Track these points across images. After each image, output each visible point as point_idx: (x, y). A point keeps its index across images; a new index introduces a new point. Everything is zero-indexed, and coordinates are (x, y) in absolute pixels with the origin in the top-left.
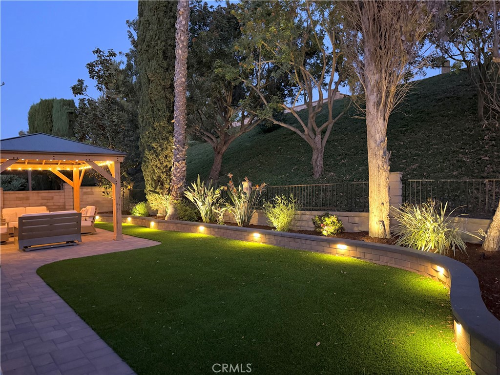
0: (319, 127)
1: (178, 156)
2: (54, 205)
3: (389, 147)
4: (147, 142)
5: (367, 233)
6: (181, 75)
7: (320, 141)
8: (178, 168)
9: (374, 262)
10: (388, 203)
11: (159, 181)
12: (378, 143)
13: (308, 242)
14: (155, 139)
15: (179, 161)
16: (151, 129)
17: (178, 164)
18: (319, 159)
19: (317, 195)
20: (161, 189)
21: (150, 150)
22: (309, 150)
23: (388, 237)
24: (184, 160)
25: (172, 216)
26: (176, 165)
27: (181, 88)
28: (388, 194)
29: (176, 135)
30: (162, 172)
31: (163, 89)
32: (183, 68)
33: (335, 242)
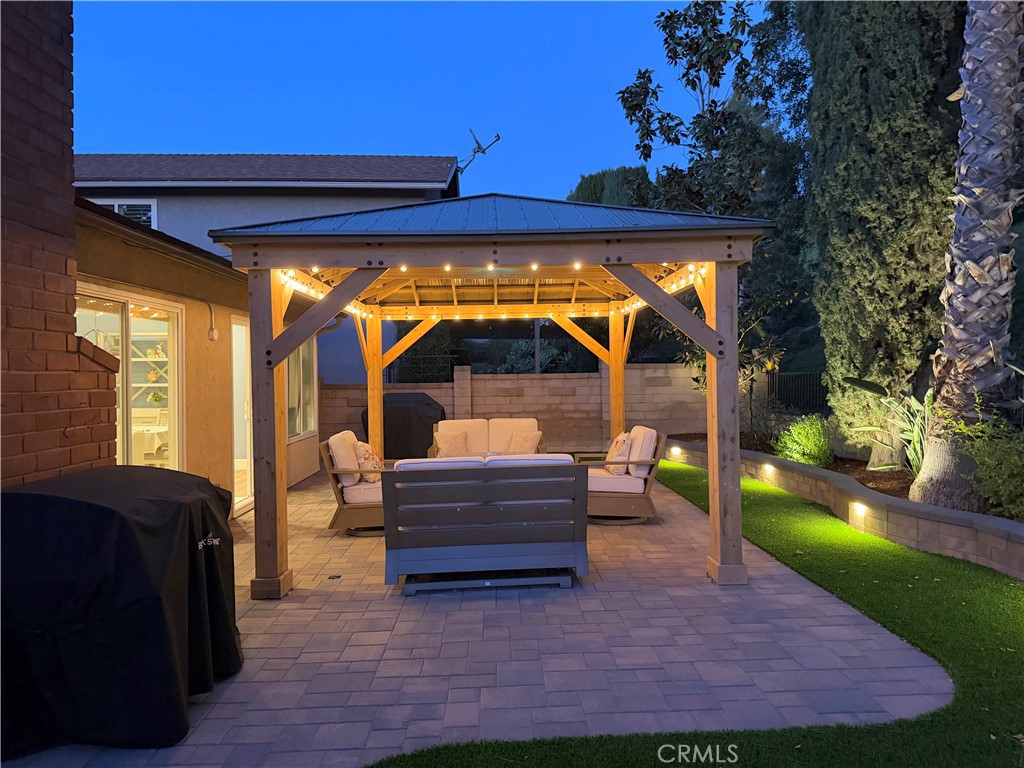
1: (978, 237)
2: (575, 411)
8: (976, 287)
11: (878, 345)
14: (869, 188)
15: (983, 257)
16: (854, 153)
17: (974, 271)
20: (886, 371)
21: (851, 231)
24: (1007, 250)
26: (966, 275)
29: (971, 150)
30: (894, 311)
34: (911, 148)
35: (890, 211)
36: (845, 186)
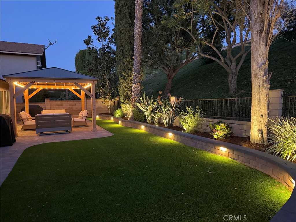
0: (234, 57)
1: (136, 80)
2: (76, 109)
4: (120, 72)
6: (138, 27)
7: (234, 68)
9: (245, 164)
10: (267, 115)
11: (127, 96)
12: (259, 65)
14: (124, 70)
15: (136, 83)
16: (122, 64)
18: (233, 80)
21: (122, 77)
23: (265, 143)
24: (139, 82)
25: (131, 118)
26: (134, 86)
28: (267, 107)
29: (135, 67)
30: (129, 91)
34: (130, 64)
35: (127, 74)
36: (121, 69)
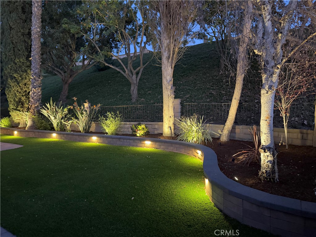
0: (134, 70)
1: (35, 84)
3: (174, 84)
4: (10, 73)
5: (162, 134)
6: (36, 26)
7: (135, 79)
8: (35, 93)
9: (165, 150)
10: (173, 116)
11: (20, 102)
12: (168, 81)
13: (128, 141)
14: (16, 71)
15: (36, 88)
16: (12, 64)
17: (34, 90)
18: (135, 90)
19: (133, 112)
20: (22, 107)
21: (12, 79)
22: (129, 84)
23: (173, 136)
24: (40, 87)
25: (31, 127)
26: (33, 91)
27: (37, 35)
28: (173, 111)
29: (33, 69)
30: (22, 96)
31: (22, 35)
32: (38, 21)
33: (144, 140)
34: (24, 65)
36: (11, 70)
